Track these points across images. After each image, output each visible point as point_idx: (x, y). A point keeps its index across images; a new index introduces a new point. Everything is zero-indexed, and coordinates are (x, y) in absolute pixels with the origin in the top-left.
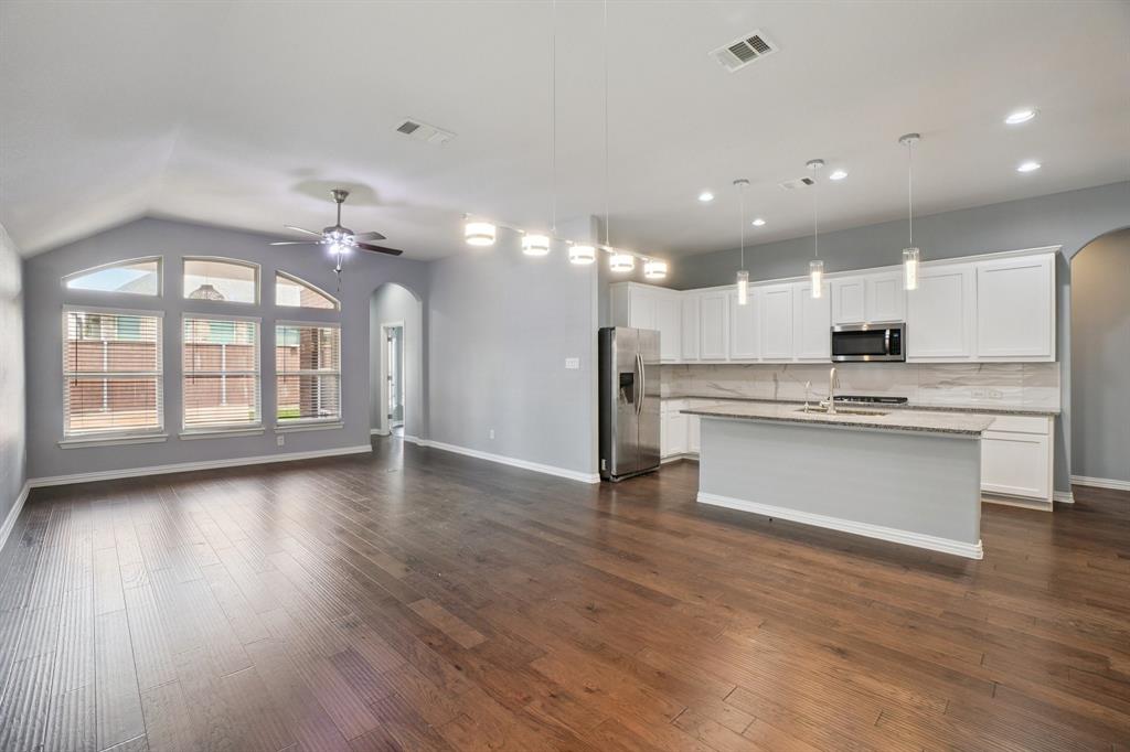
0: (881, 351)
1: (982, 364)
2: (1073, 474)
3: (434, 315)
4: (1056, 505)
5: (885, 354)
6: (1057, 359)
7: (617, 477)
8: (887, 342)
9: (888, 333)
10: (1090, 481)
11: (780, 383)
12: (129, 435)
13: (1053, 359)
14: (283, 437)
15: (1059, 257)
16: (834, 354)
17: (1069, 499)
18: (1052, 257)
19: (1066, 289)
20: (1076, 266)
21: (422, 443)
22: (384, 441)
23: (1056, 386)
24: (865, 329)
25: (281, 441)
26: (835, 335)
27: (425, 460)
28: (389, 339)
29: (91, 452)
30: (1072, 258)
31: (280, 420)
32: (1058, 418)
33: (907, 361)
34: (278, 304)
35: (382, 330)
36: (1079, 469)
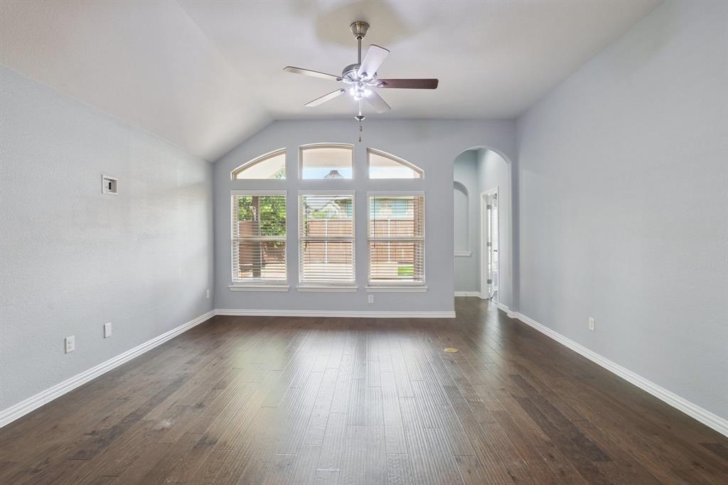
3: (524, 174)
12: (267, 284)
14: (372, 296)
21: (511, 315)
22: (482, 305)
25: (371, 299)
27: (516, 333)
28: (489, 207)
29: (249, 295)
31: (372, 281)
34: (371, 178)
35: (482, 198)
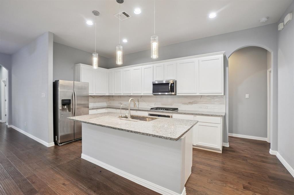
0: (168, 91)
1: (201, 96)
2: (229, 133)
4: (224, 148)
5: (169, 92)
6: (224, 95)
7: (61, 143)
8: (170, 87)
9: (170, 84)
10: (234, 135)
11: (140, 102)
13: (223, 94)
15: (225, 57)
16: (153, 92)
17: (227, 145)
18: (222, 56)
19: (227, 68)
20: (230, 60)
23: (224, 104)
24: (164, 82)
26: (154, 85)
30: (229, 58)
32: (224, 117)
33: (177, 95)
36: (231, 131)
